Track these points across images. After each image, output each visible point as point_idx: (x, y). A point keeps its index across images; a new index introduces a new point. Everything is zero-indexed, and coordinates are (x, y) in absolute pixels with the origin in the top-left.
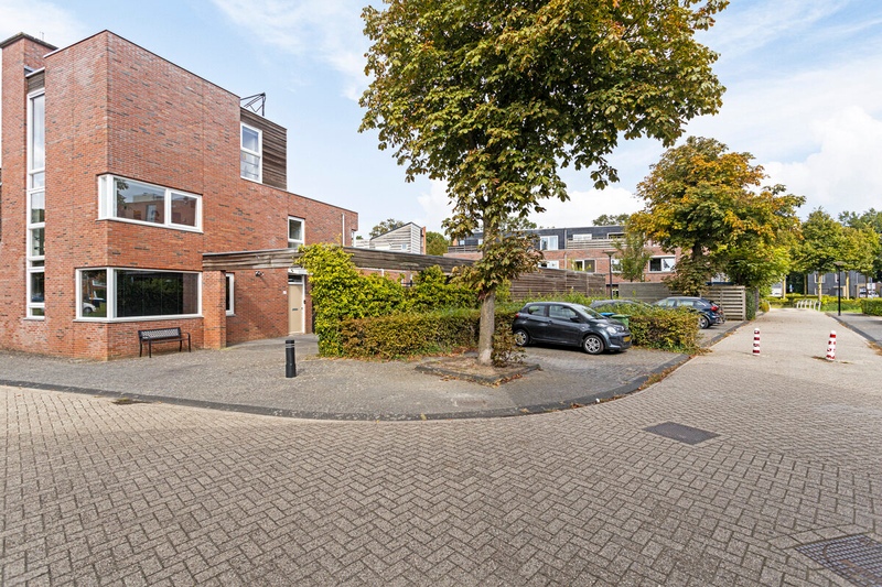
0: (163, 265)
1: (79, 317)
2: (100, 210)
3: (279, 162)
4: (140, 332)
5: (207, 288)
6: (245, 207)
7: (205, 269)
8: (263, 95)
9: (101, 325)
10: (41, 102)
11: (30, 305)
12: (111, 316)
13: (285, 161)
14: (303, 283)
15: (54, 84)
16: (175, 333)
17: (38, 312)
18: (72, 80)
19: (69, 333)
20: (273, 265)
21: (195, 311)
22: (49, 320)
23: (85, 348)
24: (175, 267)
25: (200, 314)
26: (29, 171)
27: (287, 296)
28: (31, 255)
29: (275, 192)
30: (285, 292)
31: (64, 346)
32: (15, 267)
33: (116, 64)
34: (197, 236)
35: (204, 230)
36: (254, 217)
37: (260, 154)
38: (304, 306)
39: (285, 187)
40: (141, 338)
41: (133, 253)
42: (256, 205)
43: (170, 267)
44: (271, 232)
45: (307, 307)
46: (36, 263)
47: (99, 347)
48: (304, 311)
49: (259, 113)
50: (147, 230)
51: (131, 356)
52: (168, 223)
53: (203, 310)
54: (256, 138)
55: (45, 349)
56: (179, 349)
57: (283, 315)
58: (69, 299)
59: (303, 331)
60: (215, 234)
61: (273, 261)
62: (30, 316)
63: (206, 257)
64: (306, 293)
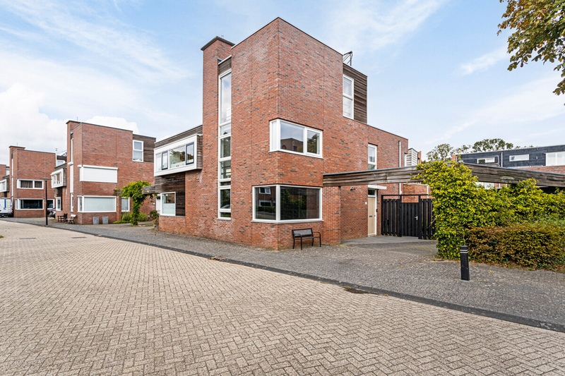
0: (303, 183)
1: (254, 219)
2: (271, 145)
3: (363, 102)
4: (293, 231)
5: (326, 199)
6: (345, 138)
7: (324, 185)
8: (351, 53)
9: (273, 225)
10: (228, 79)
11: (220, 210)
12: (278, 220)
13: (366, 101)
14: (375, 196)
15: (238, 64)
16: (309, 232)
17: (224, 214)
18: (251, 59)
19: (248, 230)
21: (318, 217)
22: (233, 220)
23: (260, 241)
24: (309, 184)
25: (321, 219)
26: (220, 124)
27: (367, 206)
28: (220, 179)
29: (361, 126)
30: (366, 203)
31: (245, 238)
32: (211, 186)
33: (282, 41)
34: (320, 161)
35: (324, 157)
36: (350, 146)
37: (352, 97)
38: (376, 213)
39: (366, 121)
40: (293, 235)
41: (289, 174)
42: (351, 136)
43: (308, 184)
44: (359, 156)
45: (378, 215)
46: (223, 184)
47: (271, 240)
48: (376, 218)
49: (349, 65)
50: (296, 158)
51: (288, 248)
52: (305, 153)
54: (350, 85)
55: (231, 238)
56: (312, 244)
57: (365, 221)
58: (248, 207)
59: (376, 233)
60: (330, 159)
61: (388, 178)
62: (219, 217)
63: (325, 177)
64: (378, 203)
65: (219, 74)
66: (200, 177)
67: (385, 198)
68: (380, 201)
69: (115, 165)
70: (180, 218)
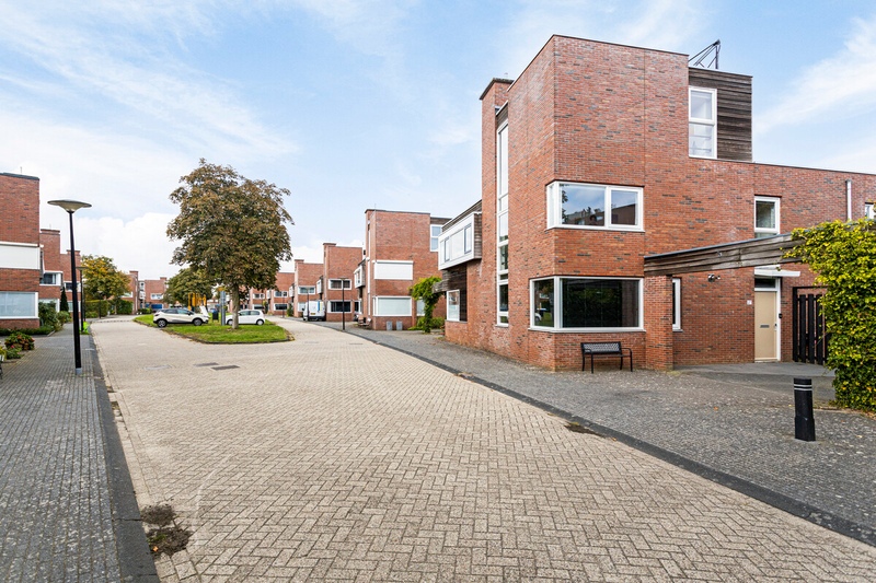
0: (604, 271)
1: (533, 326)
2: (548, 220)
3: (741, 125)
4: (582, 344)
5: (648, 294)
6: (695, 193)
7: (647, 274)
8: (717, 43)
9: (550, 334)
10: (505, 133)
11: (500, 314)
12: (558, 327)
13: (749, 121)
14: (778, 288)
15: (514, 112)
16: (615, 348)
17: (504, 320)
18: (527, 101)
19: (525, 340)
20: (744, 263)
21: (635, 324)
22: (511, 327)
23: (537, 356)
24: (615, 273)
25: (641, 327)
26: (498, 197)
27: (753, 307)
28: (500, 271)
29: (735, 167)
30: (749, 302)
31: (521, 354)
32: (490, 281)
33: (561, 66)
34: (638, 236)
35: (645, 228)
36: (706, 205)
37: (714, 120)
38: (778, 321)
39: (750, 157)
40: (583, 350)
41: (576, 260)
42: (709, 188)
43: (611, 273)
44: (729, 220)
45: (783, 324)
46: (504, 277)
47: (547, 357)
48: (778, 329)
49: (713, 68)
50: (589, 235)
51: (574, 369)
52: (608, 225)
53: (645, 323)
54: (710, 101)
55: (509, 352)
56: (621, 366)
57: (750, 333)
58: (524, 308)
59: (778, 357)
60: (659, 232)
61: (743, 257)
62: (499, 323)
63: (647, 260)
64: (782, 303)
65: (496, 128)
66: (480, 268)
67: (800, 292)
68: (789, 298)
69: (410, 258)
70: (463, 325)
